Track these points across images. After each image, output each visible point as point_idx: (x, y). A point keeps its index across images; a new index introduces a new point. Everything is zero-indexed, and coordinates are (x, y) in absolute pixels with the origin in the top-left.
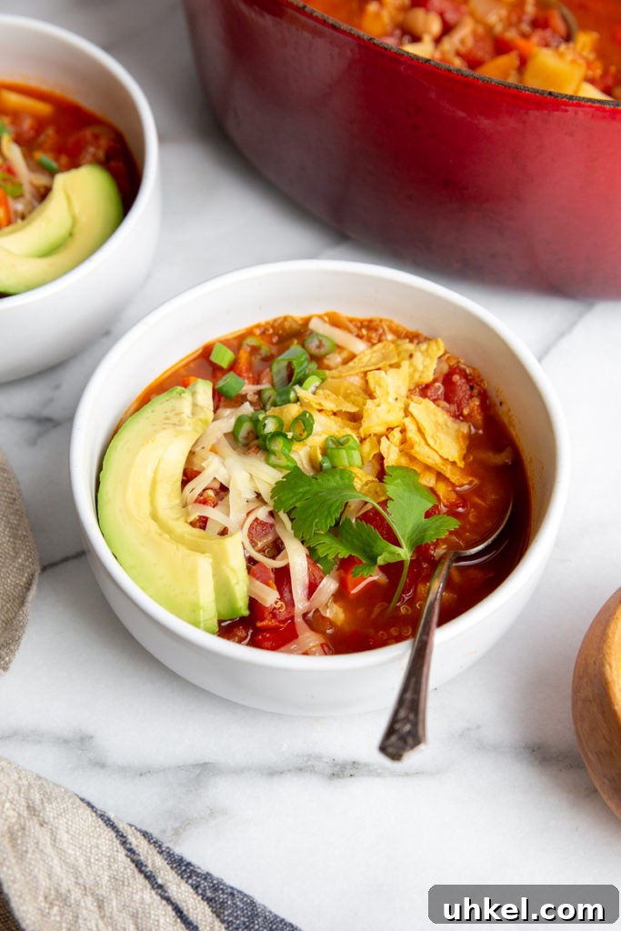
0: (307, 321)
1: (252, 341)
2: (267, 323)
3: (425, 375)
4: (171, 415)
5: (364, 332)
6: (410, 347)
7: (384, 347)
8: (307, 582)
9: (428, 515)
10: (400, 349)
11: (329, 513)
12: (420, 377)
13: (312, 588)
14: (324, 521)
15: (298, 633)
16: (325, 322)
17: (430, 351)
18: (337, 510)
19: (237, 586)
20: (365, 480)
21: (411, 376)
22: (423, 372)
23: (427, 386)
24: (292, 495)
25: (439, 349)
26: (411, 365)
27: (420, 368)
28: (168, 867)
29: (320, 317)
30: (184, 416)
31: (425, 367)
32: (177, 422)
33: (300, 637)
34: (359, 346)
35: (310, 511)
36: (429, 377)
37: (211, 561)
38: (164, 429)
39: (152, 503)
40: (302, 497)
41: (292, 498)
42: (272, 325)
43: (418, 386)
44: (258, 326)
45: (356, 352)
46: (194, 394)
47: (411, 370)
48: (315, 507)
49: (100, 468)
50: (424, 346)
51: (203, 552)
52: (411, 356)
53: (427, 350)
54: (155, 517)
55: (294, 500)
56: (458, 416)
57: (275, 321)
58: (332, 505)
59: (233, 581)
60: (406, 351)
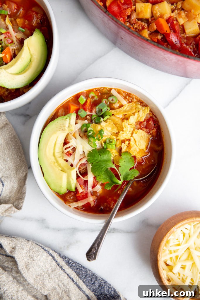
0: (111, 89)
1: (92, 94)
2: (98, 88)
3: (141, 119)
4: (62, 126)
5: (127, 97)
6: (140, 106)
7: (132, 104)
8: (92, 185)
9: (131, 169)
10: (137, 106)
11: (101, 170)
12: (140, 119)
13: (93, 187)
14: (99, 172)
15: (88, 196)
16: (116, 91)
17: (145, 111)
18: (103, 170)
19: (73, 184)
20: (115, 155)
21: (138, 118)
22: (141, 118)
23: (142, 122)
24: (93, 159)
25: (148, 111)
26: (138, 114)
27: (141, 116)
28: (66, 264)
29: (115, 89)
30: (66, 127)
31: (142, 116)
32: (63, 129)
33: (88, 198)
34: (124, 102)
35: (96, 167)
36: (142, 120)
37: (67, 175)
38: (59, 130)
39: (54, 150)
40: (96, 161)
41: (93, 160)
42: (100, 89)
43: (139, 122)
44: (95, 89)
45: (123, 104)
46: (70, 119)
47: (138, 116)
48: (98, 166)
49: (40, 137)
50: (144, 108)
51: (65, 172)
52: (139, 111)
53: (144, 110)
54: (54, 155)
55: (93, 161)
56: (149, 133)
57: (101, 88)
58: (102, 168)
59: (72, 182)
60: (138, 108)
